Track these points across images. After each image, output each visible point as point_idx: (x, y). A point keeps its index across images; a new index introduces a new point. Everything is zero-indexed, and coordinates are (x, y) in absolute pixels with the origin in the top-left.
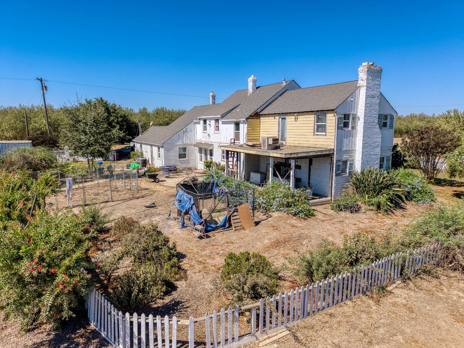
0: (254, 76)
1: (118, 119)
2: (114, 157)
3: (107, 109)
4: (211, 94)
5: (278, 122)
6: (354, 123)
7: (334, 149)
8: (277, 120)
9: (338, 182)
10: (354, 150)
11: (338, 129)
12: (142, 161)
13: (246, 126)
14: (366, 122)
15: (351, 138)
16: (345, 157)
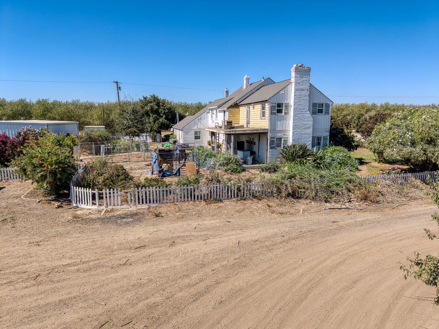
0: (248, 75)
1: (165, 111)
2: (160, 140)
3: (158, 104)
4: (225, 90)
5: (246, 110)
6: (286, 110)
7: (268, 129)
8: (246, 109)
9: (272, 154)
10: (288, 130)
11: (271, 114)
12: (173, 141)
13: (228, 113)
14: (295, 109)
15: (284, 121)
16: (279, 135)
